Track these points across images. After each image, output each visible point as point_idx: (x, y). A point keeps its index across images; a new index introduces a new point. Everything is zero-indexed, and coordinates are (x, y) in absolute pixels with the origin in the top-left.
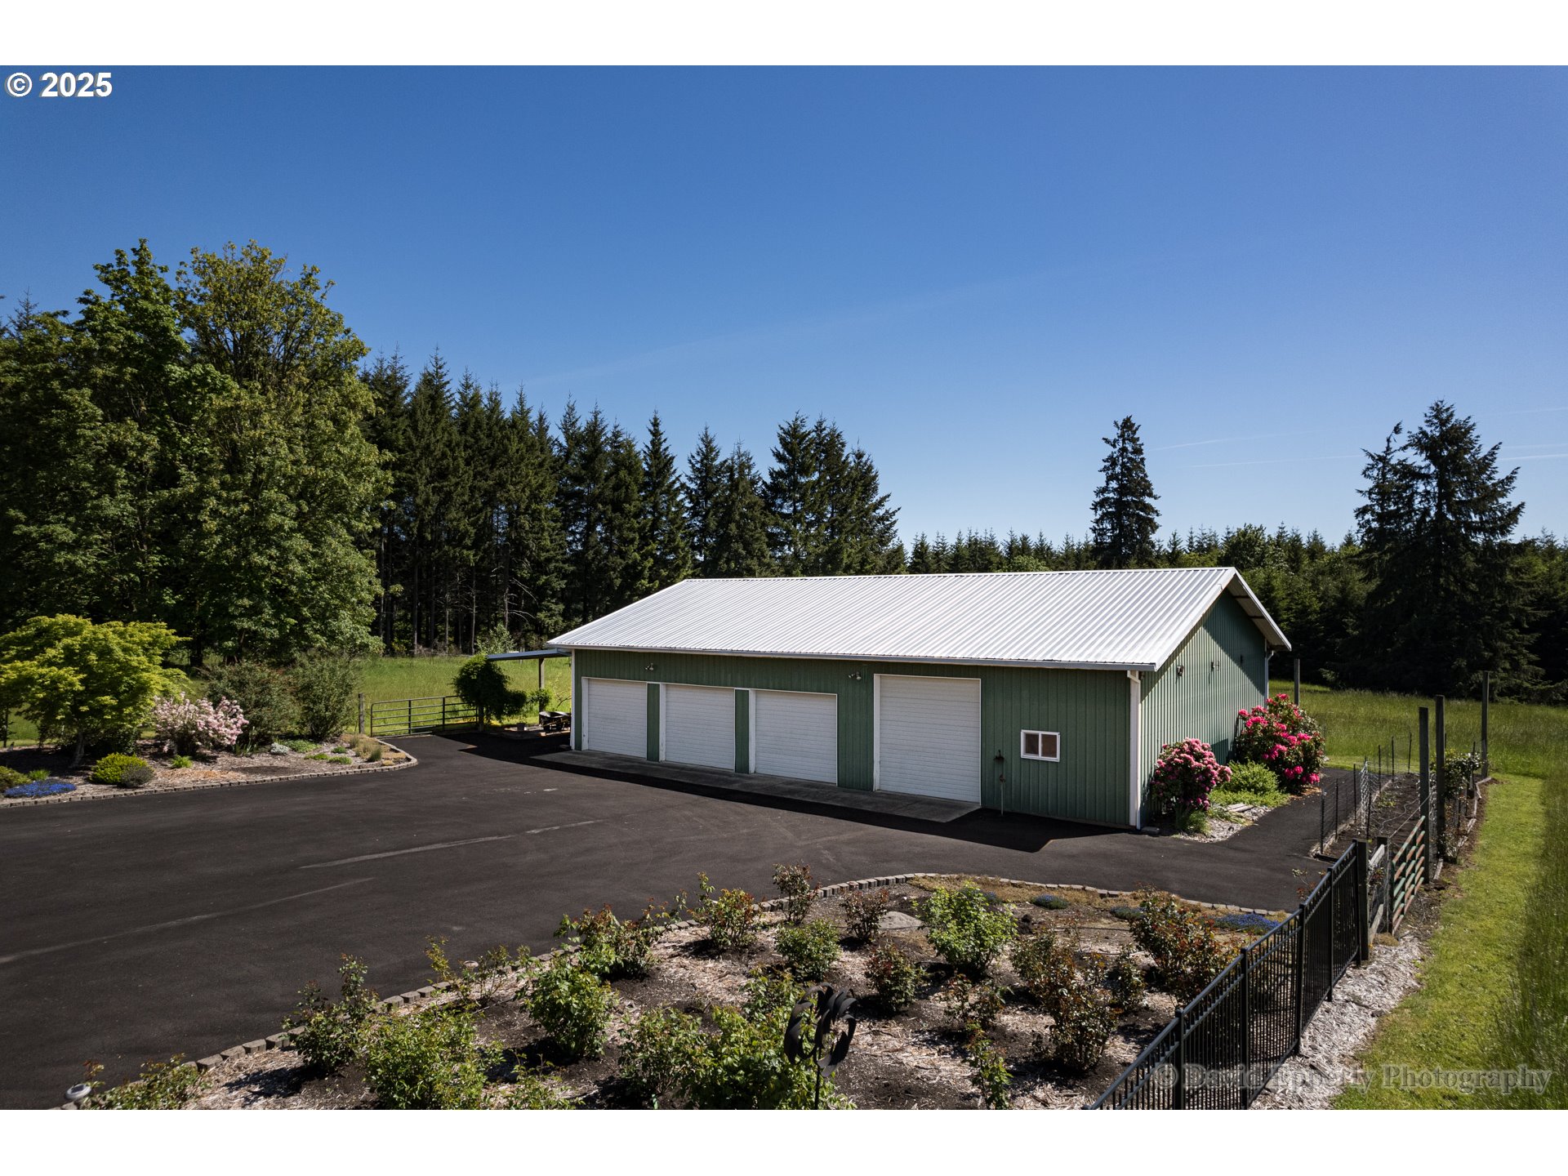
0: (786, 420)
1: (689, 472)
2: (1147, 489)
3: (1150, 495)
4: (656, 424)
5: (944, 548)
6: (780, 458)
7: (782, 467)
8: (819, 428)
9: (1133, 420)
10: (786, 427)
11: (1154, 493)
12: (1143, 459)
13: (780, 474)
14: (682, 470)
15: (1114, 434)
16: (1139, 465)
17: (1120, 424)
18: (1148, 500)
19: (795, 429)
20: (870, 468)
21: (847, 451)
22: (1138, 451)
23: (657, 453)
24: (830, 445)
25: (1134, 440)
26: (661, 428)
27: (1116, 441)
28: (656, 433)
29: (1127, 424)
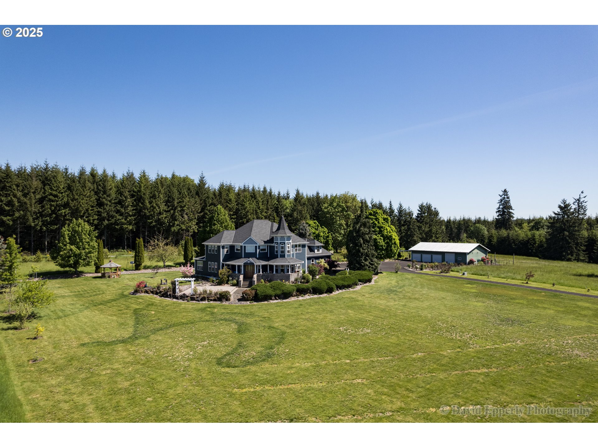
0: (420, 203)
1: (397, 212)
2: (510, 207)
3: (512, 209)
4: (390, 202)
5: (456, 220)
6: (419, 211)
7: (420, 212)
8: (427, 204)
9: (507, 190)
10: (420, 205)
11: (513, 208)
12: (510, 200)
13: (419, 214)
14: (396, 211)
15: (501, 193)
16: (509, 202)
17: (503, 191)
18: (511, 211)
19: (422, 205)
20: (437, 211)
21: (432, 208)
22: (508, 198)
23: (391, 208)
24: (429, 207)
25: (507, 195)
26: (392, 203)
27: (502, 195)
28: (391, 204)
29: (505, 191)
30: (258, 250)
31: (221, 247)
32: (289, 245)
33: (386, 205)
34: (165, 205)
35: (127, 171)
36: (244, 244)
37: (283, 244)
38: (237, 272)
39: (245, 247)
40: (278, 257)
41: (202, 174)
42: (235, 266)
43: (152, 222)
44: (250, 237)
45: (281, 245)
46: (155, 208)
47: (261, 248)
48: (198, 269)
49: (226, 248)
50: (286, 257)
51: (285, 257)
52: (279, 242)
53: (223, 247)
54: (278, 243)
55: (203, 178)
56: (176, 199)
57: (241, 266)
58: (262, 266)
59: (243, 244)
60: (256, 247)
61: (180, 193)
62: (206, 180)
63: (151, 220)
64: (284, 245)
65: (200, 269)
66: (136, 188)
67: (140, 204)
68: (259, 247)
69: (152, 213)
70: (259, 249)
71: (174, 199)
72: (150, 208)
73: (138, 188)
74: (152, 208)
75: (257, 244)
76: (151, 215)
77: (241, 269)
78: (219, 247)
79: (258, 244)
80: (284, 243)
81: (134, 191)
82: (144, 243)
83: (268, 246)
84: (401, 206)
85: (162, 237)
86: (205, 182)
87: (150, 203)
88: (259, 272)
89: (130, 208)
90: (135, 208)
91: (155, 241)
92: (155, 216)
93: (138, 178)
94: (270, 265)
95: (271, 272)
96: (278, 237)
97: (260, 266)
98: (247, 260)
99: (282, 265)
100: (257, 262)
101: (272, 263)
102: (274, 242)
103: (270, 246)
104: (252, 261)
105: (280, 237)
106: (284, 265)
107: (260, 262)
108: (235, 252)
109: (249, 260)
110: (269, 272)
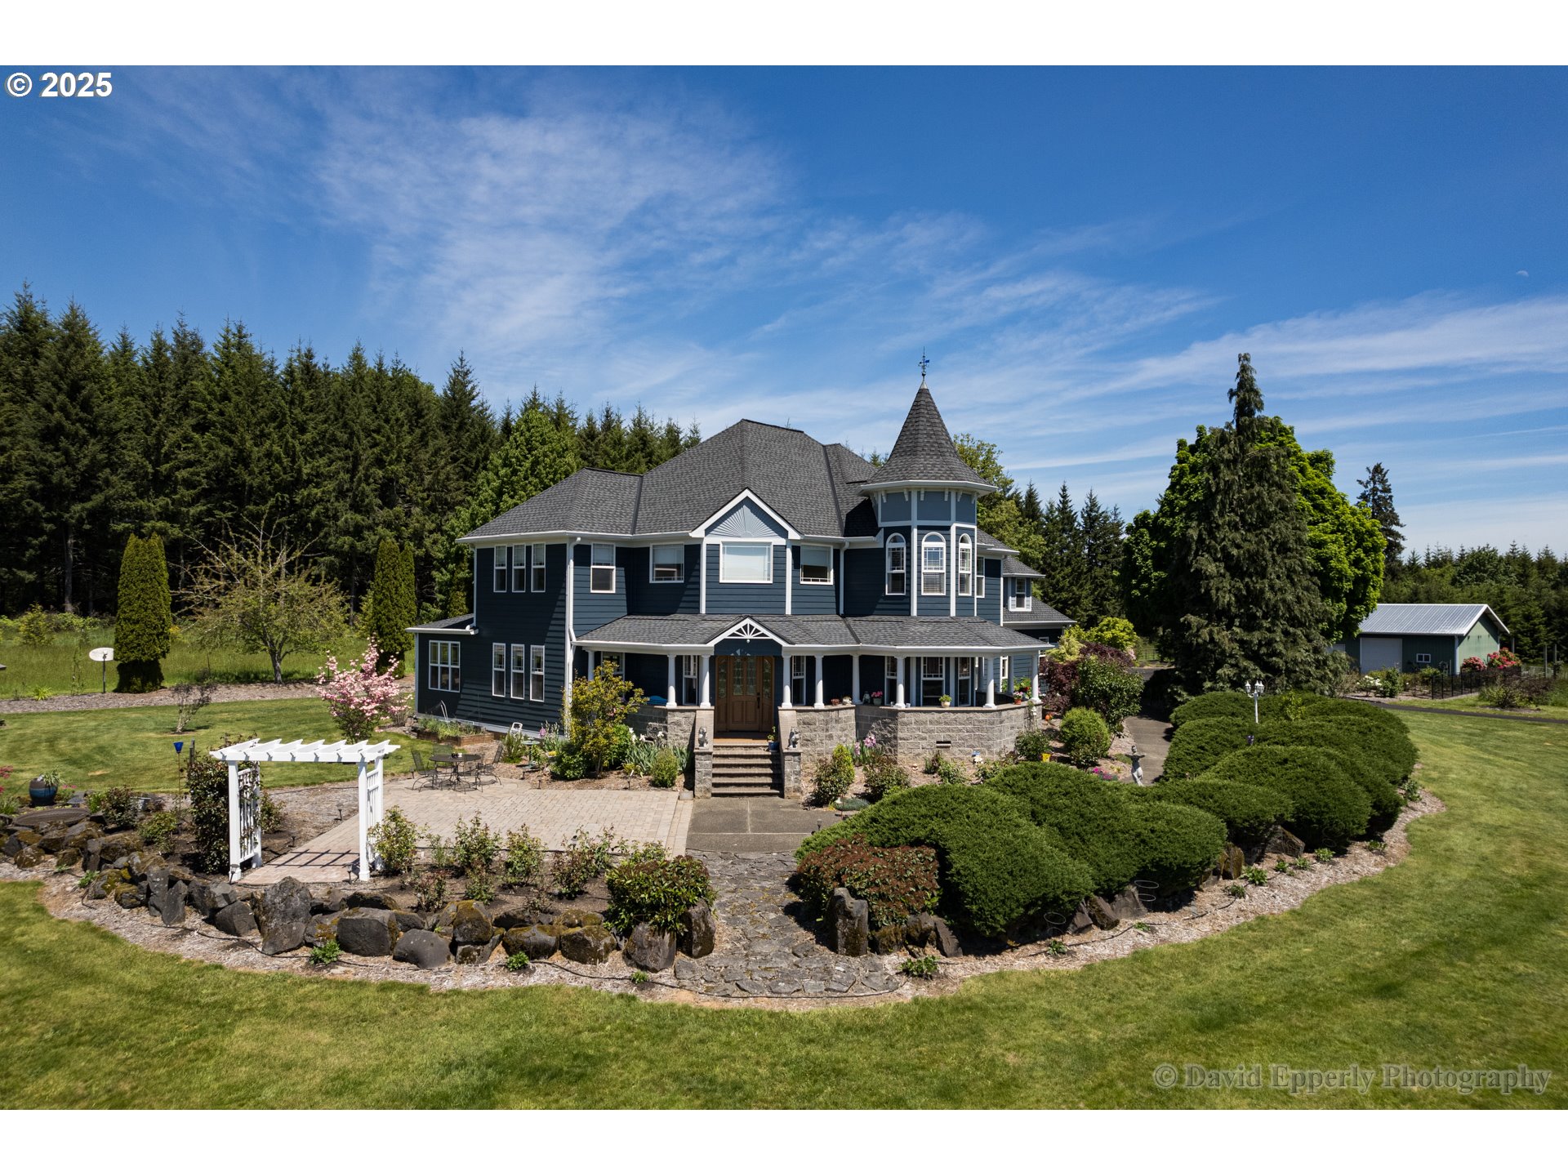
2: (1394, 520)
3: (1397, 524)
4: (1064, 490)
9: (1382, 467)
11: (1401, 522)
12: (1391, 497)
15: (1366, 477)
16: (1388, 501)
17: (1371, 469)
18: (1394, 528)
22: (1389, 491)
25: (1383, 481)
26: (1068, 493)
27: (1368, 482)
28: (1064, 497)
29: (1378, 470)
30: (789, 573)
31: (570, 552)
32: (968, 546)
33: (1047, 499)
36: (709, 532)
37: (938, 539)
38: (673, 703)
39: (712, 551)
40: (908, 615)
41: (461, 360)
42: (664, 659)
44: (746, 494)
45: (925, 544)
47: (805, 558)
48: (435, 684)
49: (600, 561)
50: (953, 612)
51: (947, 612)
52: (915, 522)
53: (583, 555)
54: (906, 531)
55: (466, 374)
57: (698, 660)
58: (826, 660)
59: (701, 531)
60: (778, 552)
62: (475, 383)
64: (943, 545)
65: (445, 686)
68: (797, 550)
70: (796, 563)
75: (784, 534)
77: (699, 678)
78: (556, 553)
79: (793, 534)
80: (946, 532)
82: (168, 558)
83: (837, 553)
84: (1093, 505)
85: (265, 537)
86: (473, 388)
88: (811, 701)
91: (229, 556)
93: (213, 351)
94: (863, 659)
95: (872, 699)
96: (910, 494)
97: (811, 660)
98: (734, 630)
99: (944, 656)
100: (793, 640)
101: (882, 643)
102: (881, 524)
103: (847, 552)
104: (763, 635)
105: (919, 493)
106: (948, 659)
107: (807, 638)
108: (651, 581)
109: (745, 627)
110: (861, 698)
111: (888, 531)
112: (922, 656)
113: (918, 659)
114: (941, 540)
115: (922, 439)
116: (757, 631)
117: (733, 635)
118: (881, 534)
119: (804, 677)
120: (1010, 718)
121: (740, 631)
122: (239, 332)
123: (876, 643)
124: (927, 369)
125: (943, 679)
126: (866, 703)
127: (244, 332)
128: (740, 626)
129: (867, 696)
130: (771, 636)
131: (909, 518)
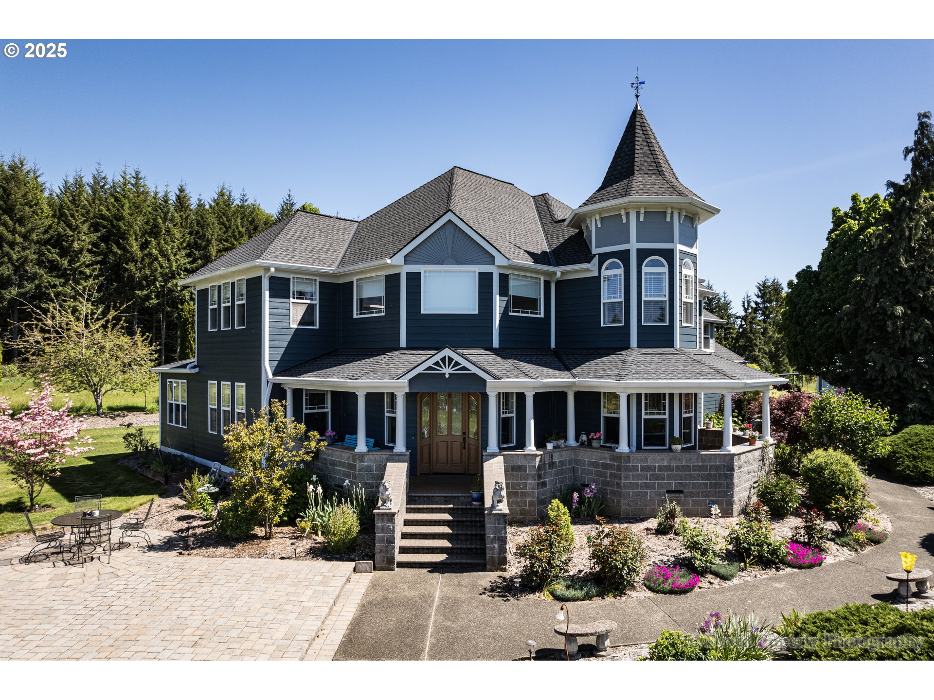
30: (498, 303)
31: (265, 284)
32: (691, 272)
34: (188, 255)
35: (95, 173)
36: (408, 259)
37: (661, 265)
38: (361, 447)
39: (414, 279)
40: (627, 347)
42: (355, 397)
43: (148, 298)
44: (449, 216)
45: (645, 270)
46: (156, 259)
47: (516, 288)
48: (171, 421)
49: (301, 295)
50: (678, 344)
51: (671, 345)
52: (634, 245)
53: (281, 288)
54: (624, 256)
56: (214, 242)
57: (393, 396)
59: (399, 259)
60: (485, 280)
61: (227, 229)
63: (145, 292)
64: (666, 270)
65: (177, 421)
66: (108, 210)
67: (115, 249)
68: (504, 278)
69: (148, 272)
70: (504, 292)
71: (209, 242)
72: (143, 259)
73: (114, 211)
74: (147, 260)
75: (491, 260)
76: (146, 278)
77: (393, 420)
78: (254, 285)
79: (500, 260)
80: (669, 255)
81: (103, 217)
83: (547, 284)
87: (144, 246)
88: (521, 444)
89: (86, 258)
90: (100, 258)
92: (155, 280)
94: (579, 395)
95: (590, 441)
96: (628, 214)
97: (521, 397)
98: (430, 363)
99: (667, 392)
100: (499, 374)
101: (602, 377)
102: (595, 251)
103: (559, 283)
104: (464, 368)
105: (638, 213)
106: (671, 395)
107: (516, 372)
108: (355, 316)
109: (443, 360)
110: (577, 438)
111: (603, 257)
112: (643, 391)
113: (639, 395)
114: (663, 266)
115: (639, 159)
116: (457, 364)
117: (430, 368)
118: (596, 260)
119: (514, 415)
120: (747, 462)
121: (437, 364)
122: (137, 175)
123: (595, 376)
124: (640, 91)
125: (667, 416)
126: (582, 444)
127: (140, 176)
128: (438, 358)
129: (584, 438)
130: (474, 370)
131: (628, 241)
